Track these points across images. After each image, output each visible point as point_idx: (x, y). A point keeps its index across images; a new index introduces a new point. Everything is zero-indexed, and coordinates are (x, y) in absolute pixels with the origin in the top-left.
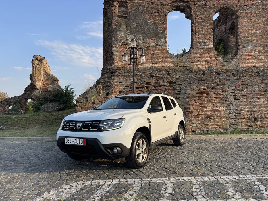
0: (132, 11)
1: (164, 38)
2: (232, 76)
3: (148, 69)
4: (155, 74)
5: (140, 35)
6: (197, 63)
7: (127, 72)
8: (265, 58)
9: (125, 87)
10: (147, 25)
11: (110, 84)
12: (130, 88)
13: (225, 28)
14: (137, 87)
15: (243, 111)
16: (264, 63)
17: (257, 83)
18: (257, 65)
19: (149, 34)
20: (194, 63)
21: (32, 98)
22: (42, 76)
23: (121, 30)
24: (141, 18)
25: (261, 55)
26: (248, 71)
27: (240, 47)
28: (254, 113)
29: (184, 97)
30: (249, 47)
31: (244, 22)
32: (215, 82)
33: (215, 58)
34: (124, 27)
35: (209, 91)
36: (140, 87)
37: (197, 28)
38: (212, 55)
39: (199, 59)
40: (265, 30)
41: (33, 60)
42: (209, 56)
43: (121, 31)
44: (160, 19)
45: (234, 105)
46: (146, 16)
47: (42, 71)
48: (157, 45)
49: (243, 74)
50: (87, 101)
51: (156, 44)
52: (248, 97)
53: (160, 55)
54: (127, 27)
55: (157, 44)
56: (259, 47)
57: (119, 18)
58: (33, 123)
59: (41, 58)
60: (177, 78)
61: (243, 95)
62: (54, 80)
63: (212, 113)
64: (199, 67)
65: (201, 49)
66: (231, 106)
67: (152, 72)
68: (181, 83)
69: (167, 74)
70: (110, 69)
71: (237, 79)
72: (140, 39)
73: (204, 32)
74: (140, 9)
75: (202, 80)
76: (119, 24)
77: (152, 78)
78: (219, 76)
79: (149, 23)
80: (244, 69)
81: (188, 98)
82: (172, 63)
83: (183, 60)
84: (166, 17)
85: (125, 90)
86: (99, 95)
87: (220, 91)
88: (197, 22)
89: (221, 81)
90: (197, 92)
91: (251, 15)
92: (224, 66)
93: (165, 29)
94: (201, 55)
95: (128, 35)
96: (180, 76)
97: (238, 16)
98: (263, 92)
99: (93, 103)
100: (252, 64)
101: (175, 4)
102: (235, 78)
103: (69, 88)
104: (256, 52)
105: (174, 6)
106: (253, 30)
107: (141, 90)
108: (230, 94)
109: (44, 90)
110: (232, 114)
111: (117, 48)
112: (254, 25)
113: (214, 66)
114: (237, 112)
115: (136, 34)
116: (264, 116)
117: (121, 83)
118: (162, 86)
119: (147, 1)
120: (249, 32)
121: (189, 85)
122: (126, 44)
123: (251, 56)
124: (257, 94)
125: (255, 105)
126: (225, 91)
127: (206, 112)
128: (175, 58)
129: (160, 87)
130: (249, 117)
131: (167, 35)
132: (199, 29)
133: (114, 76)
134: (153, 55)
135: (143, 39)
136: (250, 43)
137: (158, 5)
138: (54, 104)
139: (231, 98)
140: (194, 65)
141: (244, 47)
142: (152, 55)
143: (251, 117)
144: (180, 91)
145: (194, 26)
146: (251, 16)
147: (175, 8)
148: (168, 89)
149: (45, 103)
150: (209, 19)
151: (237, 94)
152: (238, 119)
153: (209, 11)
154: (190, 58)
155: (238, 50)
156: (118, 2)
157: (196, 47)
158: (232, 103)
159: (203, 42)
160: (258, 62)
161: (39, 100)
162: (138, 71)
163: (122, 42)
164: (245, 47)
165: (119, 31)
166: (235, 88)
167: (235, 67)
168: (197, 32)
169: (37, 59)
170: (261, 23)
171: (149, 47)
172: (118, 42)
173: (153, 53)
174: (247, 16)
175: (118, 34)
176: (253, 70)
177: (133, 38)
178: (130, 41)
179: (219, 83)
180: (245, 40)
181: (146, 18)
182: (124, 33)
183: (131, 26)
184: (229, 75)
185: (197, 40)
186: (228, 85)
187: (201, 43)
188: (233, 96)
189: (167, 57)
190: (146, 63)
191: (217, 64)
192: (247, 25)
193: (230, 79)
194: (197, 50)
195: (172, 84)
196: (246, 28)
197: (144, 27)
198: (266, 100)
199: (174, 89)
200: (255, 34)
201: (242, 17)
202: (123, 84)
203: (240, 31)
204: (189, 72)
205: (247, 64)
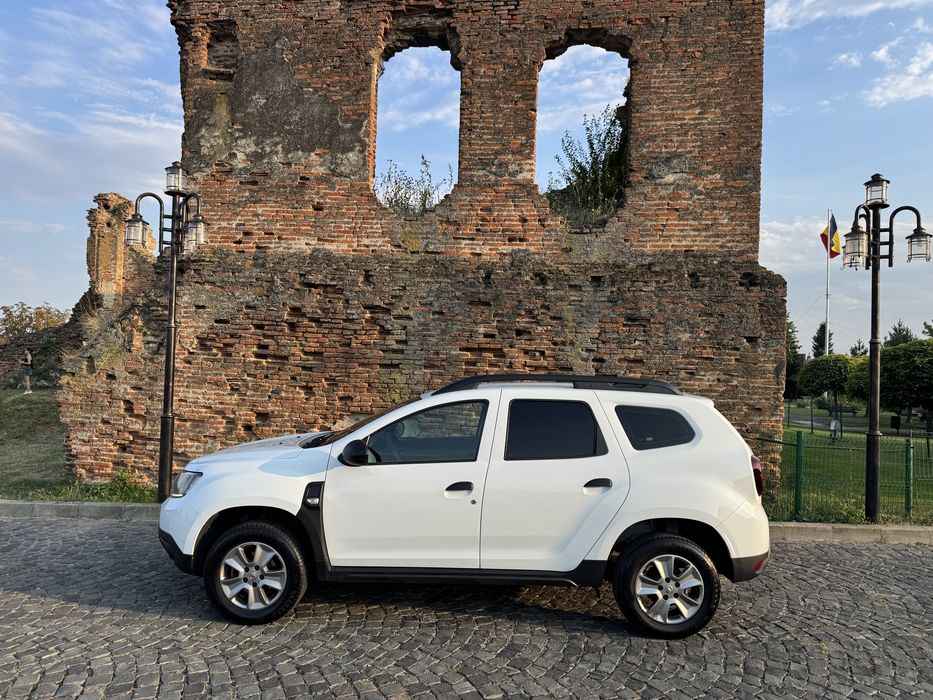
0: (249, 55)
1: (358, 148)
2: (592, 289)
3: (300, 258)
4: (320, 277)
5: (277, 139)
6: (473, 239)
7: (224, 271)
8: (732, 219)
9: (216, 321)
10: (300, 101)
12: (234, 327)
14: (255, 322)
16: (728, 238)
17: (687, 316)
18: (699, 244)
19: (306, 136)
20: (464, 239)
23: (211, 122)
24: (279, 79)
25: (715, 208)
26: (658, 269)
27: (636, 177)
29: (417, 362)
30: (670, 178)
31: (655, 82)
32: (526, 310)
33: (540, 220)
34: (222, 112)
35: (506, 344)
36: (267, 323)
37: (475, 110)
38: (529, 211)
39: (482, 225)
40: (734, 110)
41: (91, 212)
42: (516, 214)
43: (211, 125)
44: (347, 79)
46: (298, 69)
47: (121, 248)
48: (333, 173)
49: (634, 282)
50: (92, 369)
51: (329, 168)
52: (649, 369)
53: (344, 211)
54: (232, 111)
55: (333, 171)
56: (710, 177)
57: (209, 82)
59: (121, 202)
60: (394, 293)
61: (629, 361)
64: (480, 255)
65: (488, 190)
67: (309, 272)
68: (406, 313)
69: (361, 279)
71: (609, 301)
72: (277, 153)
73: (501, 126)
74: (278, 46)
75: (480, 303)
76: (207, 102)
77: (310, 291)
78: (542, 288)
79: (306, 96)
80: (646, 262)
81: (432, 366)
83: (425, 229)
84: (366, 70)
85: (216, 334)
86: (130, 351)
87: (545, 345)
88: (479, 87)
89: (548, 308)
90: (464, 344)
91: (686, 51)
93: (362, 117)
94: (488, 210)
95: (237, 139)
96: (404, 288)
97: (635, 58)
98: (710, 350)
99: (111, 377)
100: (679, 241)
101: (406, 24)
102: (603, 296)
104: (696, 196)
105: (405, 31)
106: (690, 111)
107: (269, 333)
108: (579, 354)
111: (199, 187)
112: (694, 90)
113: (532, 249)
115: (264, 136)
117: (203, 307)
118: (345, 321)
119: (304, 17)
120: (672, 117)
121: (434, 320)
122: (230, 171)
123: (677, 210)
124: (684, 357)
126: (563, 343)
128: (398, 222)
129: (335, 326)
131: (368, 136)
132: (483, 112)
133: (179, 283)
134: (321, 209)
135: (286, 151)
136: (675, 161)
137: (341, 30)
139: (584, 370)
140: (463, 246)
141: (650, 176)
142: (318, 208)
144: (404, 342)
145: (467, 102)
146: (683, 57)
147: (408, 38)
148: (364, 332)
150: (521, 74)
151: (605, 357)
153: (521, 43)
154: (448, 222)
155: (628, 191)
156: (207, 23)
157: (472, 180)
159: (496, 162)
160: (704, 233)
162: (263, 265)
163: (216, 165)
164: (654, 178)
165: (207, 125)
166: (600, 334)
167: (613, 254)
168: (475, 124)
169: (107, 207)
170: (721, 83)
171: (308, 182)
172: (202, 165)
173: (322, 201)
174: (667, 59)
175: (203, 136)
176: (679, 265)
177: (252, 148)
178: (240, 161)
179: (543, 313)
180: (658, 150)
181: (299, 77)
182: (222, 134)
183: (247, 108)
184: (580, 287)
185: (476, 155)
186: (574, 321)
187: (488, 165)
188: (593, 360)
189: (368, 219)
190: (294, 239)
191: (546, 243)
192: (668, 93)
193: (581, 301)
194: (474, 193)
195: (376, 316)
196: (662, 103)
197: (291, 108)
198: (719, 380)
199: (385, 332)
200: (696, 125)
201: (646, 61)
202: (209, 314)
203: (638, 115)
204: (437, 274)
205: (660, 243)
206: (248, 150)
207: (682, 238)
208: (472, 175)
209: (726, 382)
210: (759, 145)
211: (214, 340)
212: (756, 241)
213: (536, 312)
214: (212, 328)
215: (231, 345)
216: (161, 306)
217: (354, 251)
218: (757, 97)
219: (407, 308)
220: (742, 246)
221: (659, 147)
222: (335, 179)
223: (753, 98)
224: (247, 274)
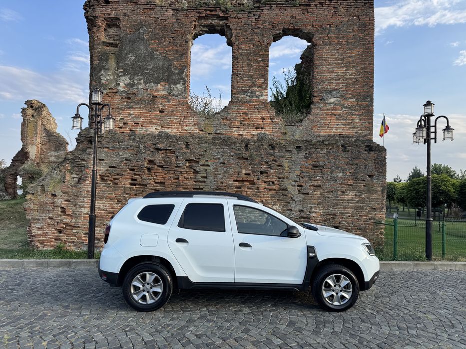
0: (126, 35)
1: (182, 82)
2: (296, 152)
3: (153, 136)
4: (163, 145)
5: (141, 77)
6: (239, 128)
7: (114, 142)
8: (360, 120)
9: (110, 167)
10: (152, 59)
11: (83, 162)
12: (119, 170)
14: (130, 167)
15: (314, 215)
16: (359, 129)
17: (341, 165)
18: (345, 132)
19: (156, 76)
20: (234, 127)
22: (39, 135)
23: (106, 67)
24: (142, 47)
25: (353, 115)
26: (327, 143)
27: (315, 100)
28: (333, 218)
29: (212, 187)
30: (332, 100)
31: (325, 55)
32: (265, 162)
33: (271, 119)
34: (112, 63)
35: (256, 178)
36: (136, 168)
37: (239, 66)
38: (265, 114)
39: (243, 121)
40: (361, 69)
42: (259, 116)
43: (107, 69)
44: (176, 48)
45: (297, 203)
46: (152, 43)
47: (39, 128)
49: (316, 149)
50: (43, 191)
51: (167, 92)
52: (324, 190)
53: (175, 113)
54: (118, 63)
55: (169, 93)
56: (350, 100)
57: (105, 48)
59: (39, 104)
60: (200, 153)
61: (314, 186)
62: (59, 143)
63: (260, 216)
64: (242, 135)
65: (247, 104)
66: (293, 205)
67: (158, 143)
68: (207, 163)
69: (184, 146)
70: (86, 136)
71: (305, 158)
72: (141, 84)
73: (252, 74)
74: (141, 31)
75: (243, 158)
76: (104, 58)
77: (158, 152)
78: (273, 151)
79: (155, 56)
80: (321, 140)
81: (219, 189)
82: (196, 127)
83: (215, 122)
84: (186, 44)
85: (110, 173)
86: (64, 182)
87: (274, 178)
88: (241, 55)
89: (276, 161)
90: (235, 179)
91: (339, 41)
92: (286, 133)
93: (183, 68)
94: (246, 114)
95: (120, 76)
96: (205, 151)
97: (315, 43)
98: (351, 181)
99: (54, 195)
100: (336, 130)
101: (205, 23)
102: (302, 155)
104: (344, 109)
105: (204, 26)
106: (341, 69)
107: (137, 173)
108: (291, 183)
109: (43, 160)
110: (294, 218)
112: (343, 59)
113: (267, 133)
114: (303, 215)
115: (134, 75)
116: (352, 223)
117: (103, 160)
118: (176, 167)
119: (154, 17)
120: (333, 72)
121: (220, 167)
122: (116, 92)
123: (335, 115)
124: (340, 184)
125: (336, 204)
126: (283, 178)
127: (249, 215)
128: (202, 119)
129: (171, 169)
131: (187, 77)
132: (243, 67)
133: (90, 148)
134: (163, 112)
135: (146, 83)
136: (334, 92)
137: (173, 25)
140: (234, 131)
141: (323, 99)
142: (162, 111)
144: (206, 177)
145: (235, 62)
146: (337, 44)
147: (205, 29)
148: (185, 172)
150: (261, 49)
151: (303, 184)
153: (262, 35)
154: (226, 119)
155: (312, 106)
156: (105, 18)
157: (238, 99)
158: (294, 199)
159: (250, 91)
160: (348, 126)
161: (32, 177)
162: (134, 139)
163: (109, 89)
165: (105, 69)
166: (300, 173)
167: (306, 136)
168: (240, 73)
169: (32, 107)
170: (355, 56)
171: (156, 99)
172: (102, 89)
173: (163, 108)
174: (330, 44)
175: (102, 74)
176: (337, 142)
177: (128, 81)
178: (122, 87)
179: (273, 164)
180: (326, 87)
181: (152, 47)
182: (113, 74)
183: (125, 61)
184: (291, 151)
185: (240, 87)
186: (288, 167)
187: (246, 92)
188: (298, 186)
189: (187, 117)
190: (149, 126)
191: (274, 130)
192: (331, 60)
193: (291, 158)
194: (239, 106)
195: (191, 165)
196: (328, 65)
197: (148, 62)
198: (356, 195)
199: (196, 172)
200: (344, 76)
201: (321, 45)
202: (106, 163)
203: (317, 70)
204: (222, 145)
205: (328, 131)
206: (126, 82)
207: (337, 128)
208: (238, 97)
209: (359, 196)
210: (373, 86)
211: (108, 176)
212: (372, 130)
213: (270, 163)
214: (107, 170)
215: (118, 179)
216: (81, 160)
217: (180, 132)
218: (371, 63)
220: (365, 133)
221: (326, 85)
222: (170, 97)
223: (370, 64)
224: (126, 143)
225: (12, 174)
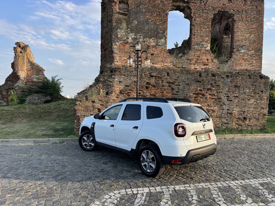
0: (132, 8)
1: (164, 38)
2: (226, 78)
3: (148, 69)
4: (155, 74)
5: (141, 34)
6: (194, 64)
7: (128, 72)
8: (256, 62)
9: (126, 86)
10: (148, 24)
12: (131, 88)
13: (219, 28)
15: (234, 112)
16: (255, 67)
17: (248, 86)
18: (249, 68)
19: (149, 34)
20: (192, 64)
21: (16, 89)
22: (25, 65)
23: (121, 27)
24: (142, 17)
25: (252, 59)
26: (241, 74)
27: (235, 50)
28: (244, 113)
29: (181, 97)
30: (243, 51)
31: (240, 26)
32: (210, 84)
33: (212, 60)
34: (124, 25)
35: (205, 92)
38: (209, 57)
39: (197, 61)
40: (257, 35)
41: (15, 48)
42: (206, 58)
43: (121, 29)
44: (161, 18)
45: (227, 105)
46: (147, 14)
47: (25, 60)
48: (157, 45)
49: (236, 77)
50: (87, 99)
51: (156, 43)
52: (239, 99)
53: (160, 55)
54: (127, 25)
56: (252, 51)
57: (120, 15)
58: (20, 117)
59: (24, 45)
60: (175, 79)
61: (235, 97)
62: (39, 70)
64: (196, 68)
65: (199, 51)
66: (224, 107)
67: (152, 73)
68: (179, 84)
69: (166, 75)
70: (110, 68)
71: (231, 81)
72: (141, 38)
73: (202, 35)
74: (141, 7)
75: (198, 81)
76: (119, 22)
77: (152, 78)
78: (214, 78)
79: (149, 22)
80: (237, 72)
81: (185, 98)
82: (171, 64)
83: (182, 61)
84: (166, 16)
86: (99, 94)
87: (215, 93)
88: (197, 24)
89: (216, 83)
90: (194, 93)
91: (247, 19)
92: (219, 68)
93: (165, 30)
94: (199, 57)
95: (129, 33)
96: (178, 77)
97: (235, 20)
98: (253, 94)
99: (93, 102)
101: (175, 4)
102: (229, 80)
103: (56, 79)
104: (248, 56)
105: (175, 6)
106: (247, 35)
107: (141, 89)
108: (223, 95)
109: (28, 80)
110: (225, 113)
111: (117, 47)
112: (248, 29)
113: (210, 67)
114: (229, 112)
115: (137, 33)
116: (253, 116)
117: (122, 82)
118: (162, 86)
120: (243, 36)
121: (186, 86)
122: (127, 43)
123: (244, 59)
124: (247, 96)
125: (245, 106)
126: (219, 92)
128: (175, 59)
129: (159, 87)
130: (239, 116)
131: (167, 35)
132: (197, 31)
133: (114, 75)
134: (153, 55)
135: (144, 38)
136: (244, 47)
137: (159, 4)
138: (40, 95)
139: (224, 99)
140: (192, 66)
141: (238, 50)
142: (152, 55)
143: (241, 117)
144: (178, 92)
145: (194, 28)
146: (246, 21)
147: (175, 8)
148: (167, 89)
149: (29, 95)
150: (207, 21)
151: (229, 96)
152: (229, 118)
153: (207, 13)
154: (188, 59)
155: (233, 53)
158: (225, 103)
159: (201, 44)
160: (250, 65)
161: (24, 91)
163: (123, 41)
164: (239, 51)
165: (120, 28)
166: (228, 90)
167: (229, 69)
168: (196, 34)
170: (254, 28)
171: (150, 47)
172: (118, 40)
173: (153, 53)
174: (242, 21)
175: (118, 32)
176: (245, 73)
177: (134, 36)
178: (130, 40)
180: (240, 44)
181: (147, 16)
182: (125, 32)
183: (132, 24)
184: (224, 78)
185: (195, 42)
186: (222, 86)
187: (199, 45)
188: (227, 97)
189: (166, 58)
191: (213, 66)
192: (242, 29)
193: (224, 81)
194: (195, 52)
195: (170, 85)
196: (241, 32)
197: (145, 25)
198: (255, 101)
199: (173, 89)
200: (249, 38)
201: (238, 21)
202: (123, 84)
203: (235, 34)
204: (187, 74)
205: (240, 67)
206: (132, 37)
207: (244, 66)
208: (194, 47)
210: (262, 44)
211: (125, 91)
212: (261, 68)
213: (213, 84)
215: (130, 93)
216: (109, 82)
217: (162, 67)
218: (262, 32)
219: (179, 83)
220: (258, 69)
222: (157, 46)
224: (134, 72)
225: (6, 89)
